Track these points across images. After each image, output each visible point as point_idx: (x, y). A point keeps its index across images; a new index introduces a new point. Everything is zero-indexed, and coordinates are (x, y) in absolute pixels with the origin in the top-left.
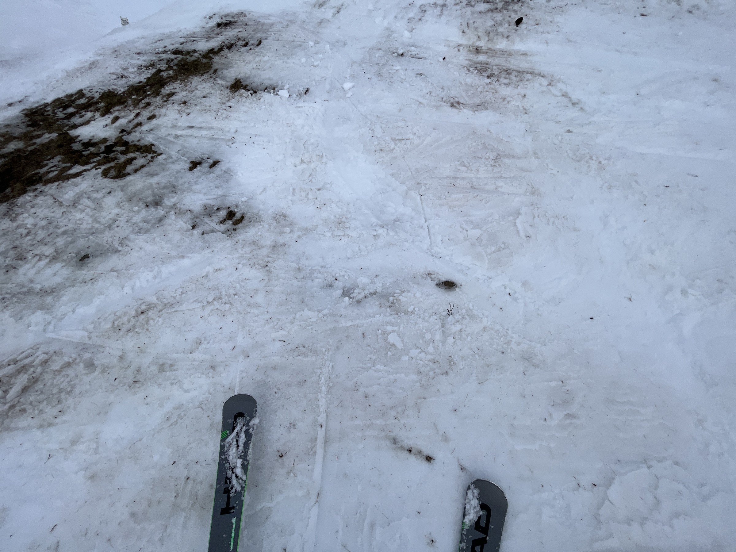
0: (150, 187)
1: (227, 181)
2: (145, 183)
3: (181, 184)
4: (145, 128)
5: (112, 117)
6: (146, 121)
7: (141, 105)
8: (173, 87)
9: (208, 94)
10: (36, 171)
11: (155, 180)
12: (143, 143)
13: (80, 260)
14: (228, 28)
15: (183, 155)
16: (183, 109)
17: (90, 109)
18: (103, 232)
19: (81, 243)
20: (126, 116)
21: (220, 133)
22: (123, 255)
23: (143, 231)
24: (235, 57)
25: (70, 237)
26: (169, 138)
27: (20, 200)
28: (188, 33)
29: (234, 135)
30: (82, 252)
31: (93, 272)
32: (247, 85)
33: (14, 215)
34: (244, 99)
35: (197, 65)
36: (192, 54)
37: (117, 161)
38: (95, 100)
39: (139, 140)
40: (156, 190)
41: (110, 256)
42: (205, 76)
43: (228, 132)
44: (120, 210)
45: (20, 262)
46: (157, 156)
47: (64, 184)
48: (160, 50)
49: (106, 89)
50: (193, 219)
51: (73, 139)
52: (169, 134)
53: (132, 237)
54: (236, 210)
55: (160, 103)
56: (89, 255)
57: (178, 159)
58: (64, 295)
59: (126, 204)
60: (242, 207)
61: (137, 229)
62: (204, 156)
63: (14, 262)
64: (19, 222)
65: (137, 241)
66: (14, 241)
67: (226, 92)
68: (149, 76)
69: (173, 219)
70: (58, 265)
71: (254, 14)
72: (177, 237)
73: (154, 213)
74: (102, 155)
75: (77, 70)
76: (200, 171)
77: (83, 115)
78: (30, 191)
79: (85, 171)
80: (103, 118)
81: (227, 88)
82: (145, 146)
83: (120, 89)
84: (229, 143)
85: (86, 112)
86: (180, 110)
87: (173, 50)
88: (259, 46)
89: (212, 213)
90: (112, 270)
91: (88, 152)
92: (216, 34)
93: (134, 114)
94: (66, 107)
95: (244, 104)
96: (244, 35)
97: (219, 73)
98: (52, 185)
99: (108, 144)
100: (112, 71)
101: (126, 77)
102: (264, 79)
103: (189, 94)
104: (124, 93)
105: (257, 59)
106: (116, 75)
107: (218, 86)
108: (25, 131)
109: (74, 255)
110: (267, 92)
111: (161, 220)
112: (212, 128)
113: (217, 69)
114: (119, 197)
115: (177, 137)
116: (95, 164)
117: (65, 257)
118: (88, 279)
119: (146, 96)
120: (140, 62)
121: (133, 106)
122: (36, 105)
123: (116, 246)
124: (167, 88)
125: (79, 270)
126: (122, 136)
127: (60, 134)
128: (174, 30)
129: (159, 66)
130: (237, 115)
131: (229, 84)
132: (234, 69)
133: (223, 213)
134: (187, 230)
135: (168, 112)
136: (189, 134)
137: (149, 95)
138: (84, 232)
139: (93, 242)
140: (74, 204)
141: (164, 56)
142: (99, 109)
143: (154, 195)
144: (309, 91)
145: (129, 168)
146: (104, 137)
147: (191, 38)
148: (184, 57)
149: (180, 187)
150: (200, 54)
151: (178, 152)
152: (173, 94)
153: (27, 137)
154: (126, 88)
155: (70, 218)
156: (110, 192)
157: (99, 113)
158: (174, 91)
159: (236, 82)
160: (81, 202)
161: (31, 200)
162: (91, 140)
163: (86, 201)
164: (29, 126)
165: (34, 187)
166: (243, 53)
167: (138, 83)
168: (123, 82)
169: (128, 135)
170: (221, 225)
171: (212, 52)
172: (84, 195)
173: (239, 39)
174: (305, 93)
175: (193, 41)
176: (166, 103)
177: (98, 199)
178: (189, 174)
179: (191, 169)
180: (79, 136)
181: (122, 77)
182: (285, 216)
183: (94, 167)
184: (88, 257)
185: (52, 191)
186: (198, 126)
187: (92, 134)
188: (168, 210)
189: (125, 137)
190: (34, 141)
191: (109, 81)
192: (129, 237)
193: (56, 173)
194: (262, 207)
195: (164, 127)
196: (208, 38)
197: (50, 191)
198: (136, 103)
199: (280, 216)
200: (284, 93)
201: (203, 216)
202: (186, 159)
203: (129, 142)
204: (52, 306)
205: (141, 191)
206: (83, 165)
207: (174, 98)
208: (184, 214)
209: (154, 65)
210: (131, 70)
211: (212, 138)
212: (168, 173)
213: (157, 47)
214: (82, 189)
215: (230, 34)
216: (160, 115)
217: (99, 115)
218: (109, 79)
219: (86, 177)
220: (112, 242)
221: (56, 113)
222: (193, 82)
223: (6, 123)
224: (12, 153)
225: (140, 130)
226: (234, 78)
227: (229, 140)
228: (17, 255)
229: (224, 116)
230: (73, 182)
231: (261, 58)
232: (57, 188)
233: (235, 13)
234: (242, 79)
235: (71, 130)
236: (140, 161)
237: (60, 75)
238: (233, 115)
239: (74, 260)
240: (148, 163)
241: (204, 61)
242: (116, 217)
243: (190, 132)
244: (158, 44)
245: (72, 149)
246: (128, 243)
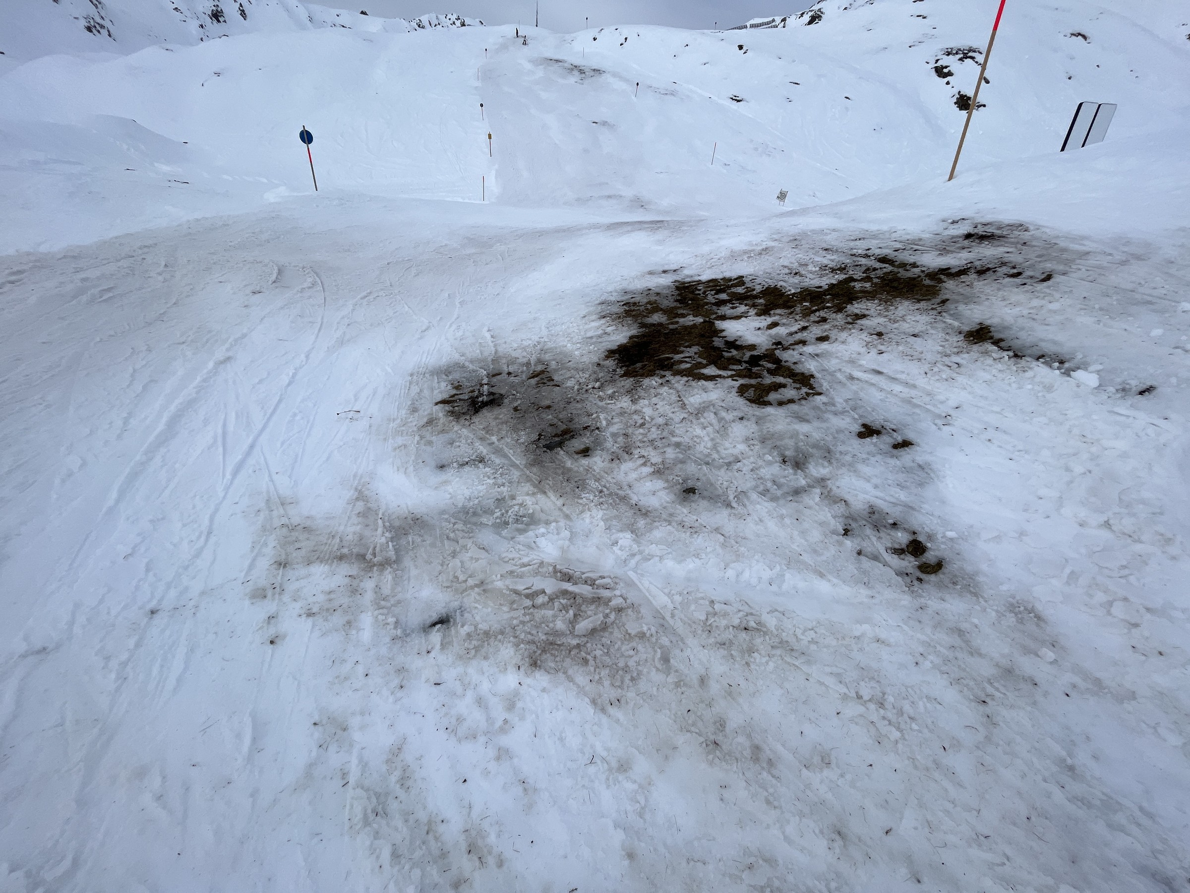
0: (795, 435)
1: (921, 485)
2: (789, 427)
3: (841, 452)
4: (809, 349)
5: (770, 320)
6: (813, 340)
7: (813, 318)
8: (867, 306)
9: (922, 332)
10: (670, 355)
11: (804, 428)
12: (799, 368)
13: (684, 491)
14: (987, 243)
15: (854, 409)
16: (875, 342)
17: (745, 302)
18: (719, 468)
19: (691, 468)
20: (787, 325)
21: (927, 399)
22: (735, 515)
23: (768, 495)
24: (988, 290)
25: (683, 454)
26: (839, 375)
27: (646, 382)
28: (908, 237)
29: (951, 412)
30: (689, 481)
31: (695, 518)
32: (1002, 340)
33: (637, 397)
34: (989, 361)
35: (915, 286)
36: (908, 267)
37: (760, 379)
38: (755, 292)
39: (795, 363)
40: (802, 444)
41: (720, 507)
42: (923, 304)
43: (942, 402)
44: (747, 449)
45: (626, 456)
46: (814, 394)
47: (694, 383)
48: (860, 252)
49: (772, 283)
50: (847, 517)
51: (717, 332)
52: (840, 370)
53: (754, 496)
54: (929, 545)
55: (843, 323)
56: (696, 491)
57: (844, 412)
58: (657, 527)
59: (757, 445)
60: (943, 546)
61: (761, 488)
62: (889, 425)
63: (620, 452)
64: (638, 407)
65: (758, 506)
66: (628, 427)
67: (955, 339)
68: (834, 282)
69: (816, 501)
70: (659, 484)
71: (1048, 230)
72: (816, 535)
73: (791, 477)
74: (744, 365)
75: (745, 252)
76: (875, 445)
77: (736, 307)
78: (658, 375)
79: (720, 376)
80: (758, 318)
81: (960, 333)
82: (803, 374)
83: (790, 288)
84: (939, 422)
85: (740, 304)
86: (870, 342)
87: (880, 256)
88: (1045, 284)
89: (881, 526)
90: (717, 530)
91: (730, 354)
92: (958, 248)
93: (799, 327)
94: (718, 292)
95: (988, 368)
96: (1016, 258)
97: (948, 305)
98: (681, 378)
99: (755, 353)
100: (786, 264)
101: (801, 276)
102: (1042, 340)
103: (888, 323)
104: (793, 294)
105: (1035, 303)
106: (789, 269)
107: (943, 325)
108: (673, 306)
109: (681, 481)
110: (1043, 363)
111: (797, 492)
112: (914, 386)
113: (948, 300)
114: (752, 430)
115: (852, 378)
116: (734, 373)
117: (670, 478)
118: (687, 524)
119: (823, 308)
120: (825, 261)
121: (801, 315)
122: (688, 280)
123: (731, 497)
124: (856, 305)
125: (680, 504)
126: (776, 349)
127: (705, 322)
128: (885, 228)
129: (853, 273)
130: (969, 383)
131: (966, 328)
132: (981, 308)
133: (902, 538)
134: (834, 532)
135: (850, 339)
136: (873, 381)
137: (828, 308)
138: (698, 455)
139: (705, 475)
140: (699, 413)
141: (863, 261)
142: (757, 306)
143: (797, 449)
144: (1154, 393)
145: (773, 396)
146: (753, 343)
147: (915, 245)
148: (896, 270)
149: (838, 456)
150: (923, 271)
151: (847, 401)
152: (864, 316)
153: (671, 313)
154: (799, 290)
155: (689, 429)
156: (741, 419)
157: (756, 311)
158: (867, 312)
159: (981, 329)
160: (705, 415)
161: (656, 387)
162: (736, 340)
163: (711, 417)
164: (677, 301)
165: (663, 373)
166: (1004, 286)
167: (816, 287)
168: (797, 281)
169: (783, 350)
170: (896, 556)
171: (946, 272)
172: (711, 407)
173: (1003, 264)
174: (1141, 393)
175: (915, 250)
176: (850, 326)
177: (726, 421)
178: (856, 442)
179: (861, 435)
180: (724, 330)
181: (796, 274)
182: (1038, 617)
183: (731, 376)
184: (694, 493)
185: (679, 386)
186: (891, 374)
187: (739, 334)
188: (812, 483)
189: (778, 351)
190: (677, 319)
191: (779, 274)
192: (749, 494)
193: (688, 365)
194: (984, 567)
195: (837, 357)
196: (943, 250)
197: (676, 385)
198: (807, 313)
199: (1026, 609)
200: (1088, 378)
201: (864, 522)
202: (856, 416)
203: (781, 361)
204: (642, 535)
205: (781, 437)
206: (719, 368)
207: (864, 322)
208: (835, 502)
209: (844, 269)
210: (811, 268)
211: (909, 401)
212: (824, 425)
213: (857, 247)
214: (710, 399)
215: (987, 252)
216: (836, 339)
217: (754, 313)
218: (778, 272)
219: (719, 385)
220: (727, 489)
221: (707, 295)
222: (900, 308)
223: (658, 290)
224: (654, 325)
225: (801, 350)
226: (978, 321)
227: (939, 416)
228: (625, 446)
229: (944, 376)
230: (703, 385)
231: (1043, 302)
232: (685, 385)
233: (1007, 222)
234: (994, 327)
235: (718, 320)
236: (789, 393)
237: (724, 253)
238: (961, 379)
239: (679, 487)
240: (799, 400)
241: (927, 282)
242: (740, 456)
243: (875, 379)
244: (858, 243)
245: (713, 343)
246: (745, 500)
